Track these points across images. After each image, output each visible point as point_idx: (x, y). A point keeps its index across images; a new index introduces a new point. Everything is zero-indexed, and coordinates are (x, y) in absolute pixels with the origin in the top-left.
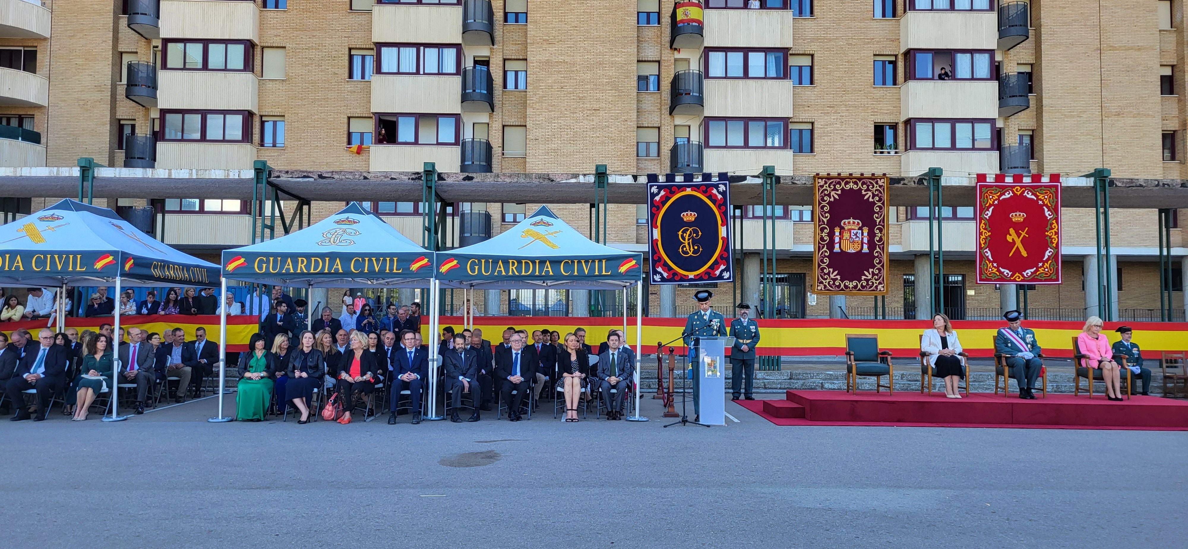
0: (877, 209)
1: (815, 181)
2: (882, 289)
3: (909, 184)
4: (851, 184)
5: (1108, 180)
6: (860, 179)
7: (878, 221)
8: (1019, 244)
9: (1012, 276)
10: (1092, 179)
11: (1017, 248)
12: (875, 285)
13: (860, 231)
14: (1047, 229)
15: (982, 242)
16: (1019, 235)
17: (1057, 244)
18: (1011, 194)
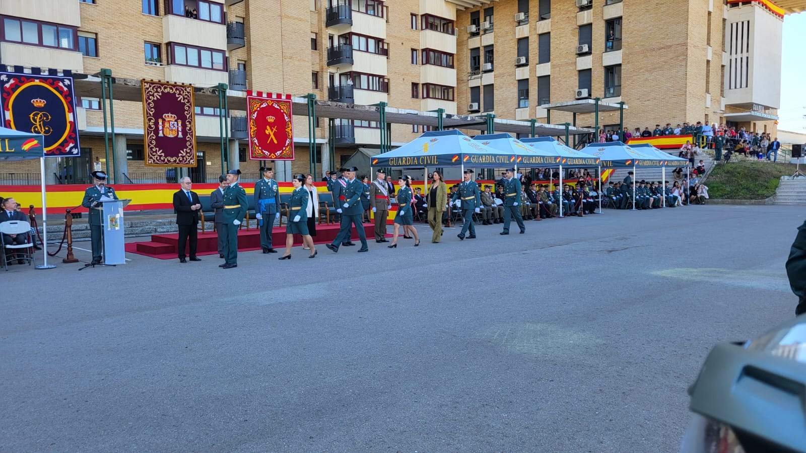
0: (187, 108)
1: (142, 84)
2: (193, 163)
3: (206, 93)
4: (168, 89)
5: (314, 100)
6: (174, 86)
7: (188, 116)
8: (272, 136)
9: (270, 155)
10: (307, 99)
11: (272, 138)
12: (188, 160)
13: (176, 123)
14: (286, 127)
15: (252, 134)
16: (272, 130)
17: (292, 137)
18: (266, 105)
